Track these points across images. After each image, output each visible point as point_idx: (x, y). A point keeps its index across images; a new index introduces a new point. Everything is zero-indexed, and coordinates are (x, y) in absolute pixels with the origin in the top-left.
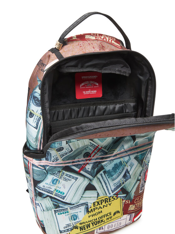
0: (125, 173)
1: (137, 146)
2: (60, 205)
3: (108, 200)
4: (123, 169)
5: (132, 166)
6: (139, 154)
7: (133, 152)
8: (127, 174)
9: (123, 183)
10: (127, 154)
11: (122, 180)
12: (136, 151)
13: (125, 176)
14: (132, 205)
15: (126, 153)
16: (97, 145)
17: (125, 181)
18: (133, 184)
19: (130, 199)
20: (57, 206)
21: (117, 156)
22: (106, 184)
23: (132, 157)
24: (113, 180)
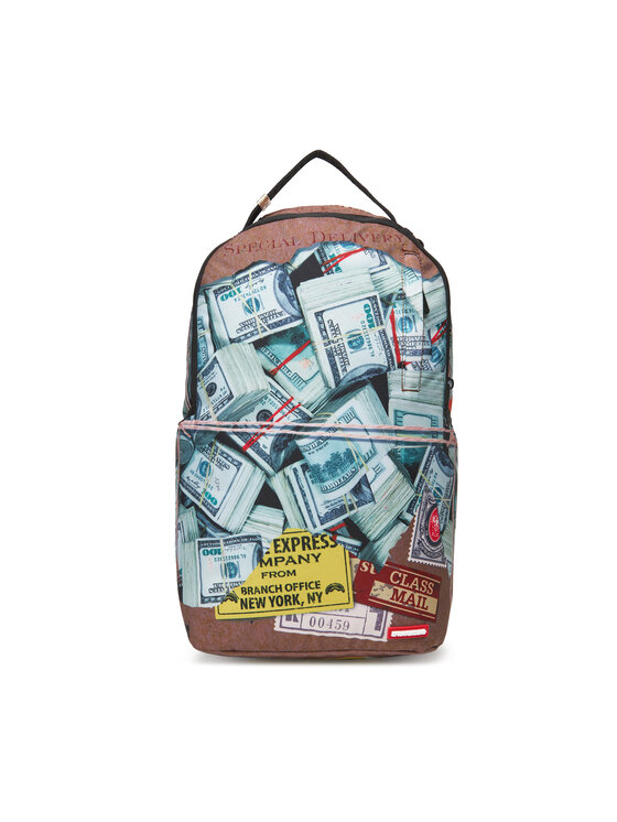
0: (359, 483)
1: (401, 428)
2: (209, 530)
3: (311, 543)
4: (354, 473)
5: (378, 470)
6: (399, 447)
7: (385, 436)
8: (364, 488)
9: (352, 508)
10: (368, 437)
11: (349, 497)
12: (394, 437)
13: (357, 490)
14: (383, 584)
15: (365, 433)
16: (289, 397)
17: (359, 504)
18: (385, 525)
19: (372, 559)
20: (203, 533)
21: (338, 432)
22: (304, 495)
23: (383, 449)
24: (325, 491)
